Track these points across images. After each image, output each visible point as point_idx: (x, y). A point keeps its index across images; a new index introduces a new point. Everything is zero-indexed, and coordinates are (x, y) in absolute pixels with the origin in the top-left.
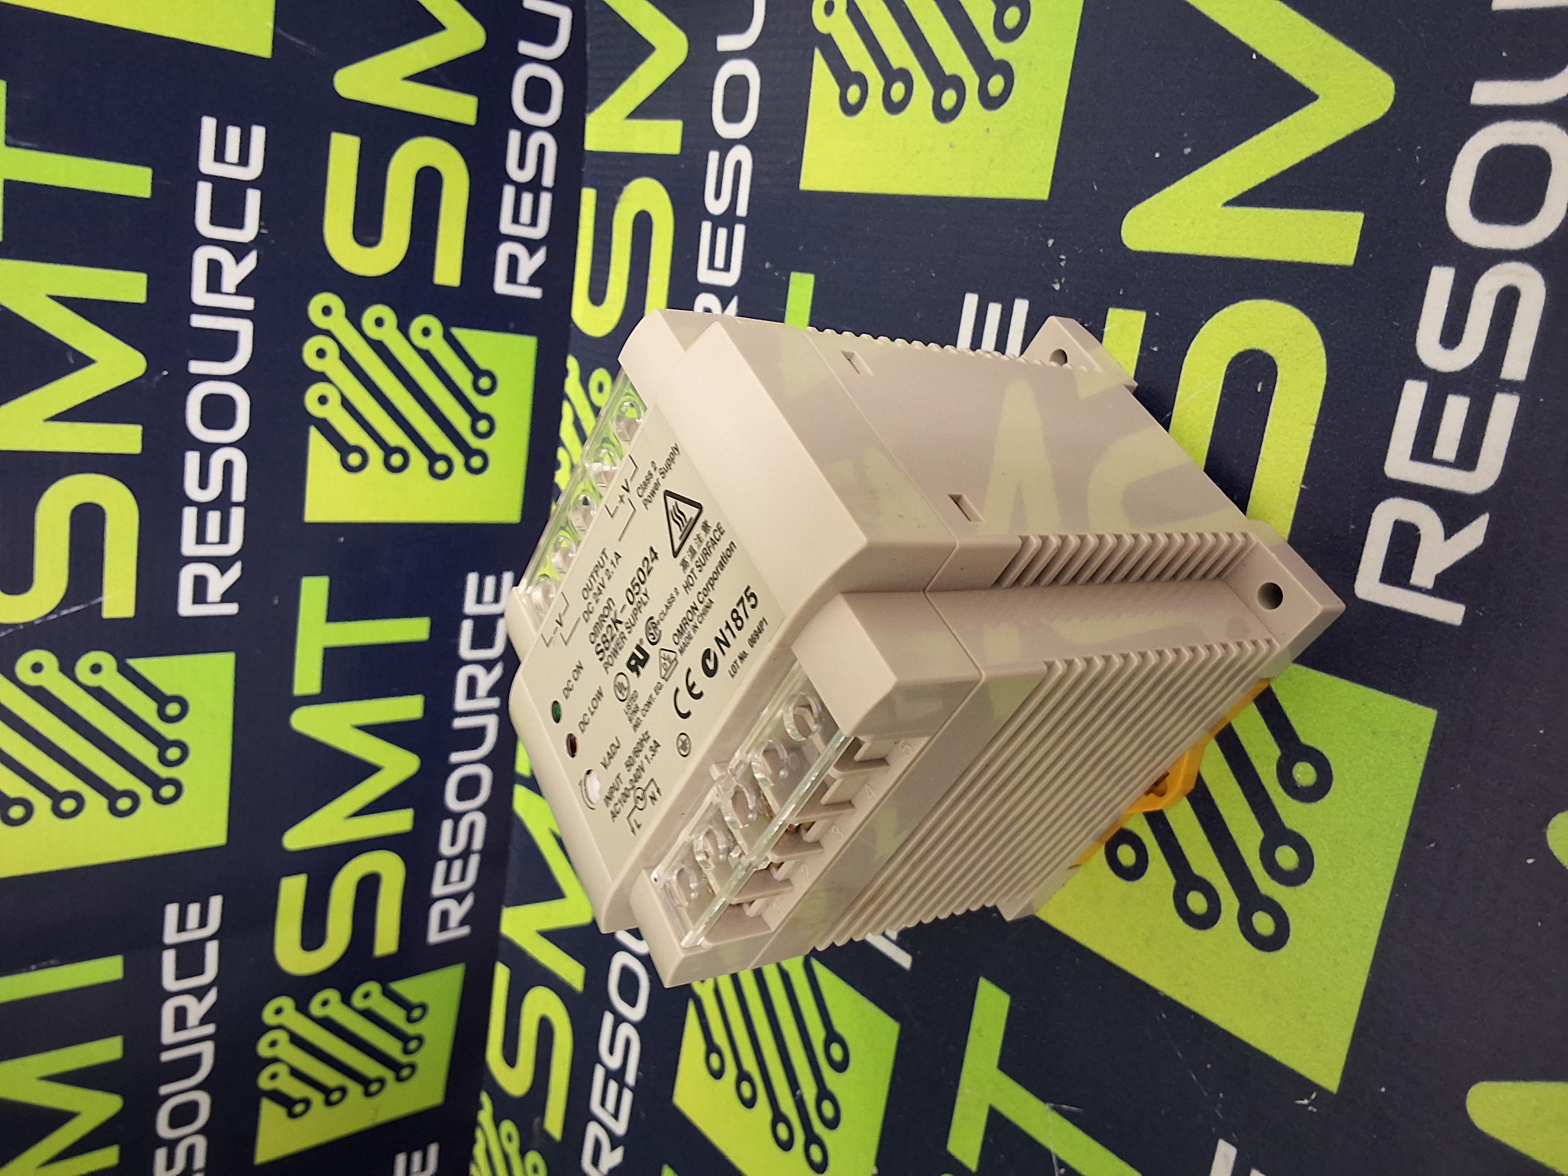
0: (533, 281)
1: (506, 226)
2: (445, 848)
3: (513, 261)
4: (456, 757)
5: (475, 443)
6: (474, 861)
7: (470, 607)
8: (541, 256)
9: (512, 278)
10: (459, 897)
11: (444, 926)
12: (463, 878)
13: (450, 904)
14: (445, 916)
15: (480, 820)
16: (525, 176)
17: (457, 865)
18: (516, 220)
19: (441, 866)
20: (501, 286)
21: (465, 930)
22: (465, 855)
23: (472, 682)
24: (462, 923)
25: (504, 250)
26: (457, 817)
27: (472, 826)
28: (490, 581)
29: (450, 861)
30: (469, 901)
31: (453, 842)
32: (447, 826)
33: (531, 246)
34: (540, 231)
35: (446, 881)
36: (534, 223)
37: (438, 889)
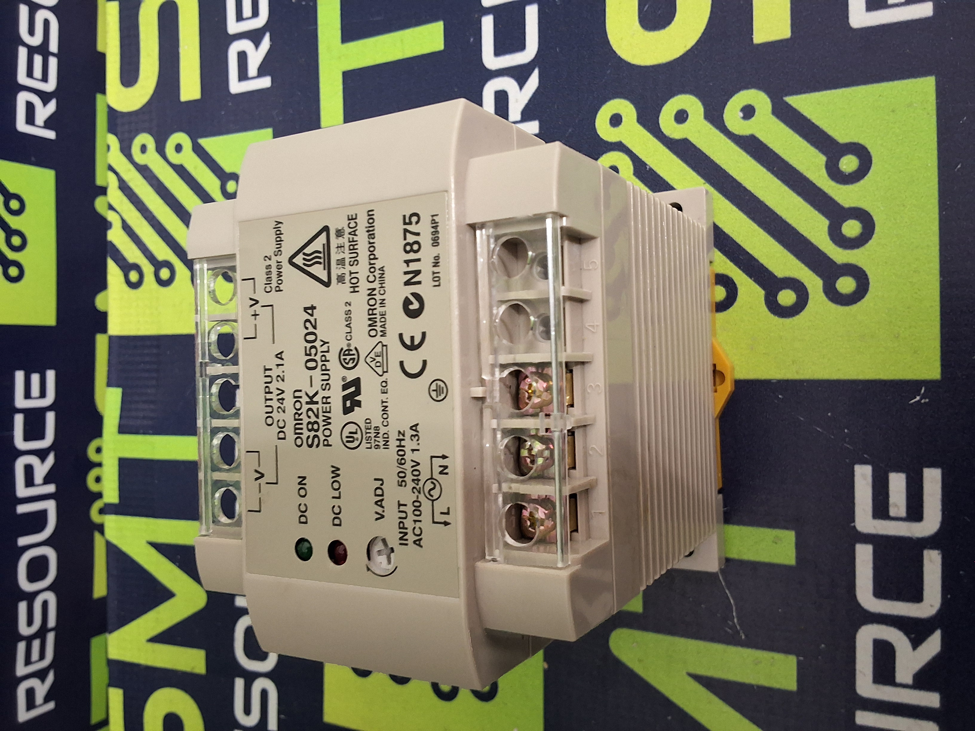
0: (48, 124)
1: (22, 78)
2: (24, 630)
3: (30, 107)
4: (23, 541)
5: (11, 255)
6: (51, 637)
7: (20, 402)
8: (52, 106)
9: (30, 119)
10: (41, 675)
11: (31, 705)
12: (42, 656)
13: (34, 682)
14: (30, 693)
15: (51, 598)
16: (36, 40)
17: (36, 644)
18: (30, 74)
19: (21, 646)
20: (22, 126)
21: (51, 705)
22: (42, 633)
23: (29, 470)
24: (47, 700)
25: (22, 98)
26: (31, 597)
27: (45, 604)
28: (35, 378)
29: (29, 640)
30: (50, 678)
31: (30, 622)
32: (23, 607)
33: (45, 97)
34: (50, 86)
35: (28, 662)
36: (45, 78)
37: (21, 670)
